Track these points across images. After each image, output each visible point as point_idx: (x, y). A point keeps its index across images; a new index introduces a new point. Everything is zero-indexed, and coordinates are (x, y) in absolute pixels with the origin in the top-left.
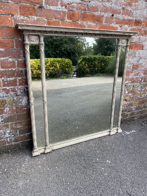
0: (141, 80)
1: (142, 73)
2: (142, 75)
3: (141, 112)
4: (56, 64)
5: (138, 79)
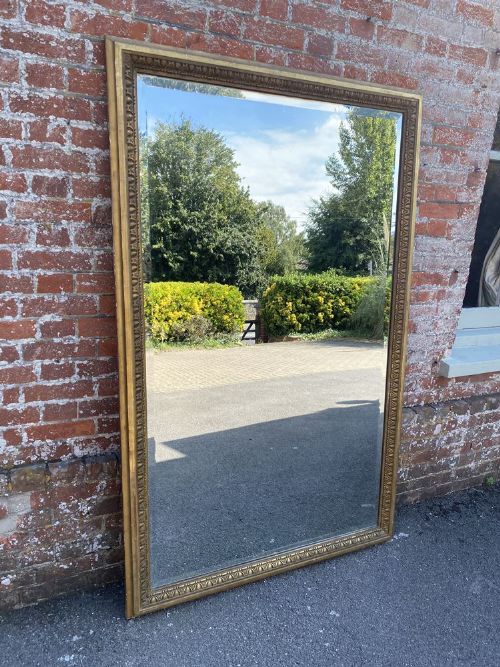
1: (418, 386)
2: (420, 390)
3: (425, 483)
5: (410, 400)
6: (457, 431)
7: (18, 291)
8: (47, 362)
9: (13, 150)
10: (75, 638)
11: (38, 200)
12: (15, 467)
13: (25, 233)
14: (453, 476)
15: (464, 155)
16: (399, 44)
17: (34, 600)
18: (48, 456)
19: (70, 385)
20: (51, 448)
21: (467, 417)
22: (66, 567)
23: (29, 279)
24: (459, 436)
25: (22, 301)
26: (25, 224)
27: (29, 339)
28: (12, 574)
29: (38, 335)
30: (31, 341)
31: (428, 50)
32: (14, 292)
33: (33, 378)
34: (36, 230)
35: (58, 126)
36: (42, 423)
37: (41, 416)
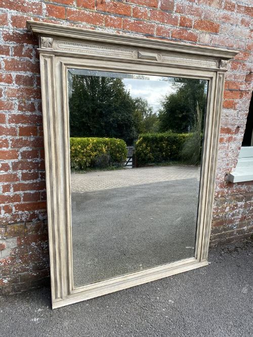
0: (218, 195)
1: (218, 187)
2: (218, 189)
3: (220, 236)
4: (102, 147)
6: (237, 211)
7: (9, 135)
8: (25, 171)
9: (5, 61)
10: (40, 310)
11: (19, 87)
12: (9, 224)
13: (12, 105)
14: (235, 233)
15: (244, 65)
16: (210, 4)
17: (19, 291)
18: (26, 219)
19: (36, 183)
20: (27, 215)
21: (243, 203)
22: (35, 275)
23: (14, 129)
24: (239, 213)
25: (11, 140)
26: (12, 100)
27: (15, 160)
28: (8, 277)
29: (20, 158)
30: (16, 160)
31: (225, 8)
32: (7, 135)
33: (17, 179)
34: (18, 103)
35: (28, 48)
36: (22, 202)
37: (22, 198)
